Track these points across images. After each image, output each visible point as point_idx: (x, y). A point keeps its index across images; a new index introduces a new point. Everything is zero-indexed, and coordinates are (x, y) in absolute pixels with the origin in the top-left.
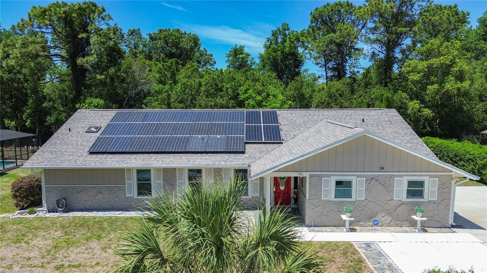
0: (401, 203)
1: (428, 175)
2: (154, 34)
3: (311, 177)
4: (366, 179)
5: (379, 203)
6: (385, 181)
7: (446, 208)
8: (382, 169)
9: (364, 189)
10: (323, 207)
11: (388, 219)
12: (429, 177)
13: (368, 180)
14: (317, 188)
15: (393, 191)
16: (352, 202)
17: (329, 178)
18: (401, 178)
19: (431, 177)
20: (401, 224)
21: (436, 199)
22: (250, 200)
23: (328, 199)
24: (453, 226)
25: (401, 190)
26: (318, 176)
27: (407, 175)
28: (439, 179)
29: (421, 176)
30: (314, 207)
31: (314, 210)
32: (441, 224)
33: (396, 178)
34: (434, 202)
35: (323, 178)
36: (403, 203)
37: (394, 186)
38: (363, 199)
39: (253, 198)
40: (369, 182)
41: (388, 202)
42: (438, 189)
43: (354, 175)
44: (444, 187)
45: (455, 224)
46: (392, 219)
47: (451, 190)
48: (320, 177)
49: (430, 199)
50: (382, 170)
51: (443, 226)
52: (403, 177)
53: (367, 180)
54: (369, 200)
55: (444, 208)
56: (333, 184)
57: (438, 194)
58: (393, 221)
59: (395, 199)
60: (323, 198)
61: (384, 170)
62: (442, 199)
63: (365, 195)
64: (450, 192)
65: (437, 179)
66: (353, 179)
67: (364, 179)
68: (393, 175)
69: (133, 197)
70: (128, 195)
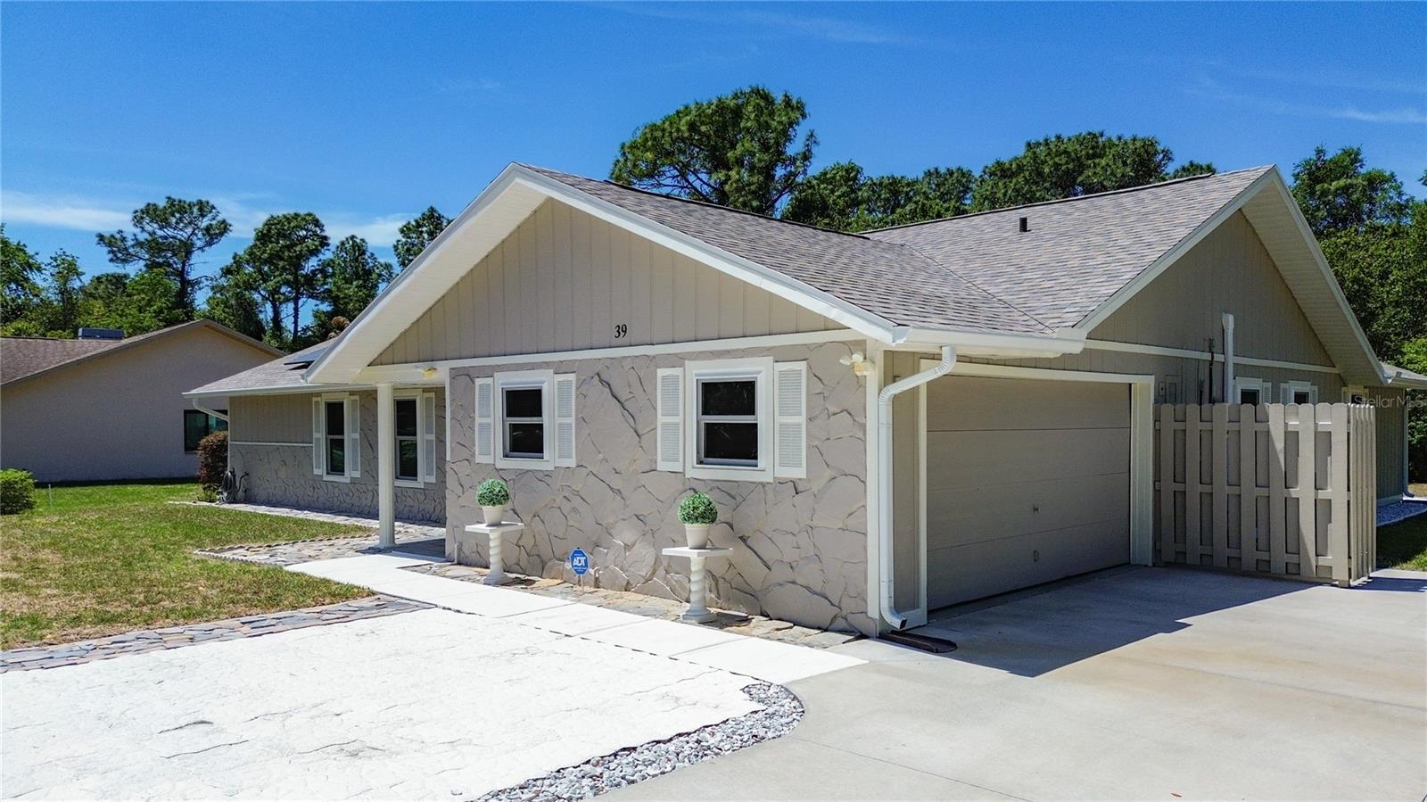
0: (681, 487)
1: (768, 351)
3: (455, 374)
4: (578, 379)
5: (617, 482)
6: (630, 387)
7: (850, 522)
8: (622, 334)
9: (573, 420)
11: (644, 557)
12: (771, 359)
13: (583, 382)
14: (465, 415)
15: (655, 429)
16: (548, 474)
17: (490, 381)
18: (677, 371)
19: (779, 356)
20: (681, 589)
21: (799, 473)
23: (492, 459)
25: (679, 424)
26: (467, 373)
27: (696, 355)
28: (809, 367)
29: (744, 353)
31: (461, 502)
32: (834, 611)
33: (661, 372)
34: (796, 488)
35: (478, 382)
36: (687, 487)
37: (655, 409)
38: (572, 463)
40: (584, 389)
41: (643, 479)
42: (810, 419)
43: (547, 365)
44: (832, 409)
45: (897, 623)
47: (863, 427)
48: (471, 376)
49: (783, 473)
50: (621, 340)
52: (682, 365)
53: (580, 385)
54: (590, 469)
55: (841, 525)
56: (498, 405)
57: (808, 447)
58: (661, 572)
59: (662, 466)
60: (479, 459)
61: (626, 340)
62: (828, 473)
63: (576, 447)
64: (862, 436)
65: (802, 366)
66: (543, 383)
67: (572, 377)
68: (654, 357)
69: (322, 476)
70: (316, 472)
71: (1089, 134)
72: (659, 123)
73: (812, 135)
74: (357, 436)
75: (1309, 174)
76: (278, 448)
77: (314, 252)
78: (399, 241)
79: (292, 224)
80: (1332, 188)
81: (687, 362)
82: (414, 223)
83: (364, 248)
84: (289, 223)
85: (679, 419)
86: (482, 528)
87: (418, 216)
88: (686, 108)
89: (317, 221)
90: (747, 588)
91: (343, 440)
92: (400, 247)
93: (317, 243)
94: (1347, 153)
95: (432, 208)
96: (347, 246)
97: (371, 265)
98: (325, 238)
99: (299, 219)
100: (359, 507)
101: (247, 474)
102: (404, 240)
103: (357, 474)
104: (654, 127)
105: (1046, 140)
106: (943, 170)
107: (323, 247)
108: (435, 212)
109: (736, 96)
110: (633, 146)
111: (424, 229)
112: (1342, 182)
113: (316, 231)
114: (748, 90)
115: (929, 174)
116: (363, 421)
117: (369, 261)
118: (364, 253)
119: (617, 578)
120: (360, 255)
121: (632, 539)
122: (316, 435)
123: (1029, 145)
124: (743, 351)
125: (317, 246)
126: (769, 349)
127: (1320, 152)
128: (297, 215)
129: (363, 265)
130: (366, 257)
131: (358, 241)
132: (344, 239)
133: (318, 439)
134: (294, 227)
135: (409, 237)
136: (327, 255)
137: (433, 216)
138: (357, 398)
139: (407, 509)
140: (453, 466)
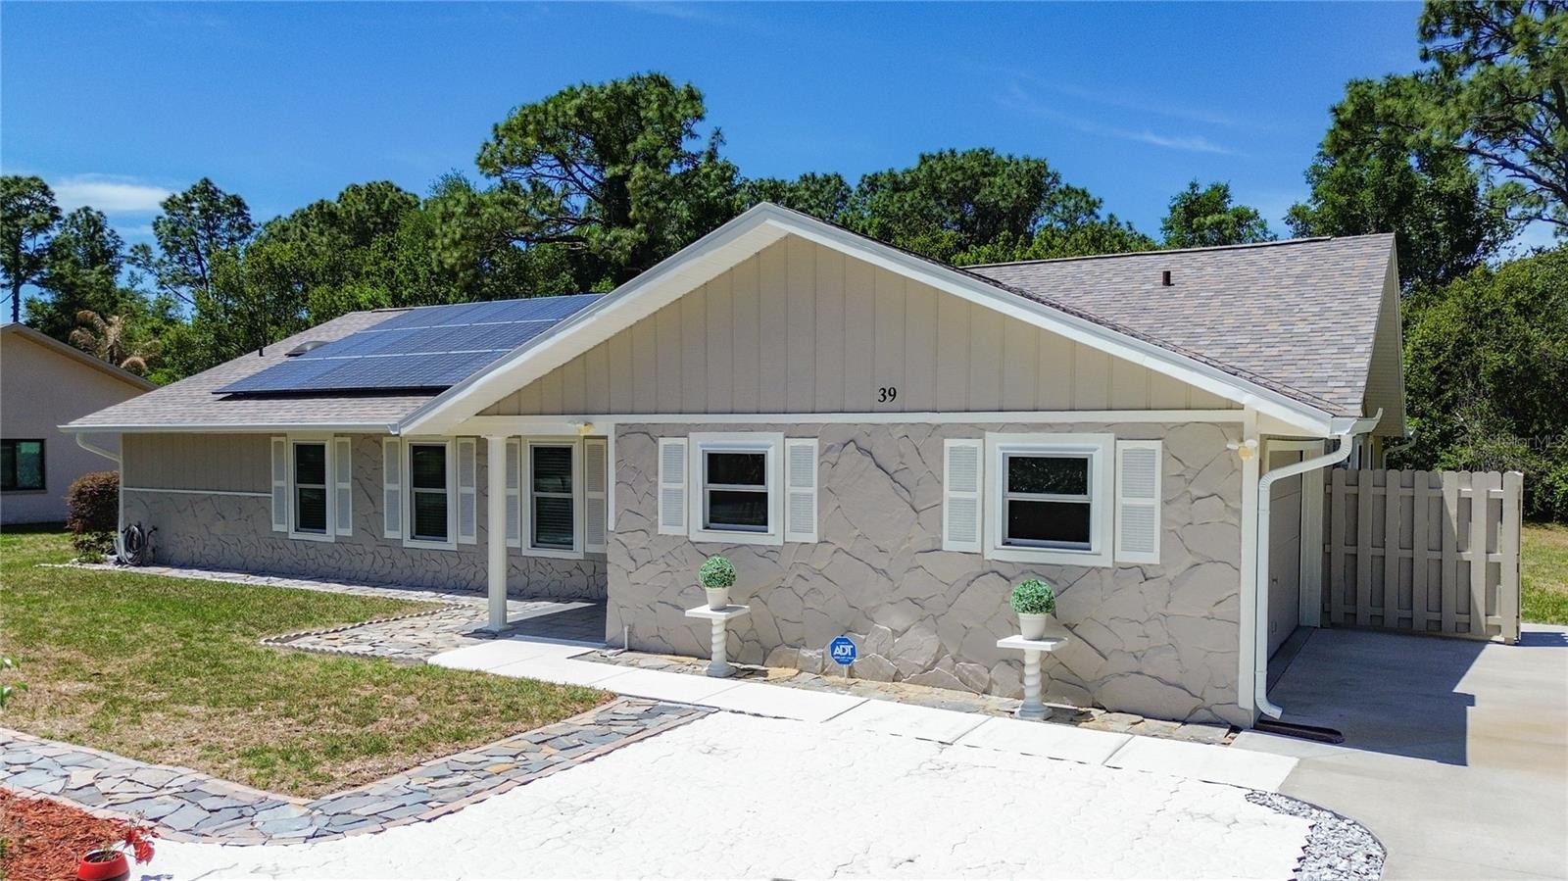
0: (978, 570)
1: (1108, 427)
3: (623, 432)
4: (821, 446)
5: (881, 562)
6: (902, 456)
7: (1218, 611)
8: (889, 398)
9: (814, 490)
10: (663, 567)
11: (922, 644)
12: (1112, 436)
13: (830, 449)
14: (641, 478)
15: (940, 504)
16: (772, 550)
17: (682, 441)
18: (975, 443)
19: (1124, 433)
20: (980, 678)
21: (1152, 558)
23: (680, 531)
24: (1263, 725)
25: (975, 501)
26: (644, 431)
27: (1002, 428)
28: (1165, 447)
29: (1072, 428)
30: (631, 566)
31: (633, 578)
32: (1196, 702)
33: (949, 443)
34: (1145, 574)
35: (662, 442)
36: (987, 569)
37: (940, 483)
38: (813, 538)
39: (590, 557)
40: (832, 457)
41: (921, 559)
42: (1166, 503)
43: (774, 427)
44: (1196, 493)
45: (1276, 713)
46: (941, 650)
47: (1238, 512)
48: (650, 434)
49: (1126, 557)
50: (887, 404)
51: (1207, 716)
52: (981, 437)
53: (825, 452)
54: (839, 544)
55: (1206, 614)
56: (698, 470)
57: (1163, 532)
58: (947, 660)
59: (948, 545)
60: (662, 530)
61: (896, 403)
62: (1190, 560)
63: (819, 520)
64: (1235, 521)
65: (1157, 445)
66: (769, 447)
67: (814, 443)
68: (939, 426)
69: (287, 533)
70: (276, 528)
71: (982, 150)
72: (540, 104)
73: (718, 133)
74: (348, 486)
75: (1186, 207)
76: (210, 497)
77: (40, 227)
78: (160, 217)
79: (12, 191)
80: (1208, 222)
81: (987, 434)
82: (181, 197)
83: (102, 223)
84: (8, 189)
85: (977, 495)
86: (704, 611)
87: (187, 188)
88: (572, 89)
89: (46, 187)
90: (1074, 679)
91: (324, 490)
92: (161, 224)
93: (46, 216)
94: (1216, 188)
95: (206, 180)
96: (79, 220)
97: (112, 245)
98: (56, 209)
99: (22, 184)
100: (350, 571)
101: (156, 529)
102: (167, 217)
103: (348, 532)
104: (534, 109)
105: (941, 154)
106: (819, 176)
107: (53, 221)
108: (210, 184)
109: (632, 81)
110: (509, 129)
111: (195, 205)
112: (1216, 217)
113: (44, 201)
114: (646, 76)
115: (804, 178)
116: (358, 468)
117: (109, 239)
118: (101, 230)
119: (881, 667)
120: (95, 232)
121: (905, 625)
122: (275, 483)
123: (923, 157)
124: (1072, 425)
125: (46, 220)
126: (1109, 425)
127: (1193, 186)
128: (17, 180)
129: (102, 245)
130: (105, 234)
131: (94, 214)
132: (75, 211)
133: (280, 489)
134: (15, 194)
135: (174, 214)
136: (55, 233)
137: (207, 188)
138: (348, 440)
139: (429, 575)
140: (619, 537)
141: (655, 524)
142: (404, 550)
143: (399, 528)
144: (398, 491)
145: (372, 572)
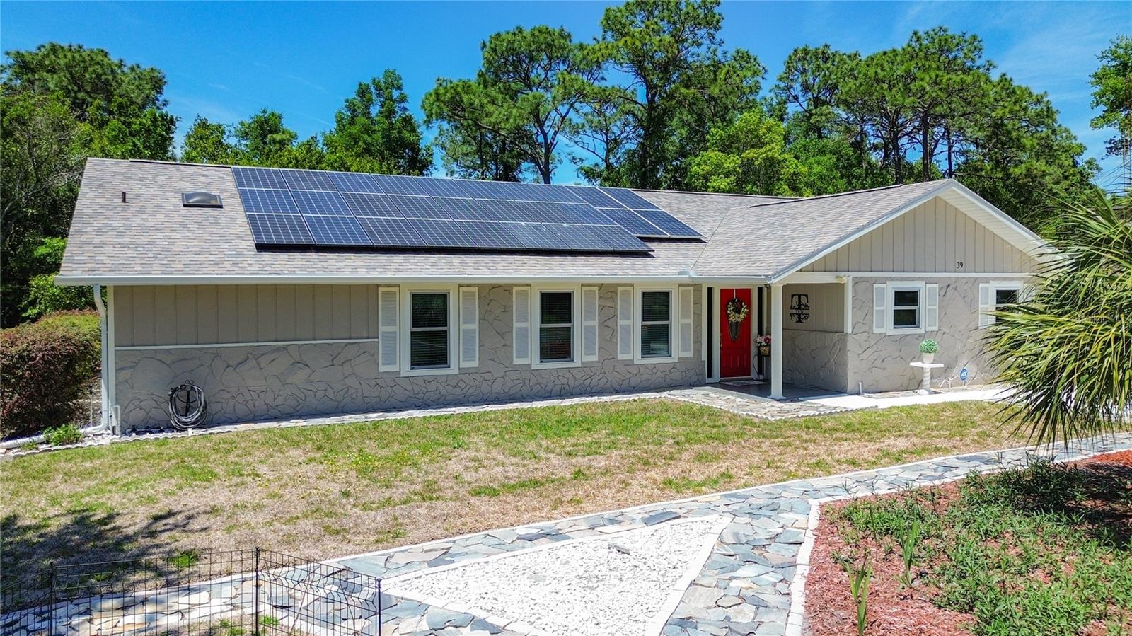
1: (1021, 279)
2: (30, 53)
3: (856, 282)
4: (939, 287)
5: (960, 336)
6: (966, 291)
8: (960, 266)
9: (937, 307)
10: (875, 349)
11: (973, 369)
12: (1023, 282)
14: (865, 306)
15: (978, 310)
16: (920, 336)
17: (885, 286)
18: (987, 285)
19: (1026, 281)
22: (674, 366)
23: (883, 331)
26: (866, 280)
27: (995, 279)
29: (1013, 279)
30: (861, 351)
31: (861, 357)
33: (981, 285)
35: (875, 286)
37: (978, 301)
38: (936, 329)
39: (682, 360)
40: (943, 292)
41: (971, 334)
43: (922, 279)
46: (979, 370)
48: (870, 283)
50: (960, 269)
52: (989, 283)
53: (941, 289)
54: (945, 330)
56: (890, 299)
58: (980, 373)
59: (980, 326)
60: (873, 330)
61: (962, 269)
63: (939, 320)
66: (920, 288)
67: (937, 286)
68: (977, 278)
69: (399, 372)
70: (386, 369)
81: (991, 281)
85: (988, 306)
91: (447, 331)
100: (476, 395)
103: (472, 365)
116: (485, 312)
121: (967, 361)
122: (383, 329)
133: (390, 334)
138: (476, 289)
139: (558, 388)
140: (854, 336)
141: (871, 328)
142: (532, 372)
143: (528, 356)
144: (527, 328)
145: (502, 391)
